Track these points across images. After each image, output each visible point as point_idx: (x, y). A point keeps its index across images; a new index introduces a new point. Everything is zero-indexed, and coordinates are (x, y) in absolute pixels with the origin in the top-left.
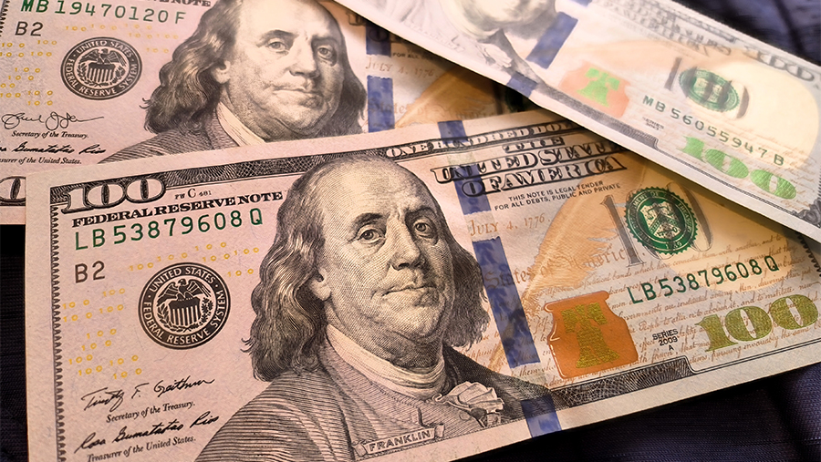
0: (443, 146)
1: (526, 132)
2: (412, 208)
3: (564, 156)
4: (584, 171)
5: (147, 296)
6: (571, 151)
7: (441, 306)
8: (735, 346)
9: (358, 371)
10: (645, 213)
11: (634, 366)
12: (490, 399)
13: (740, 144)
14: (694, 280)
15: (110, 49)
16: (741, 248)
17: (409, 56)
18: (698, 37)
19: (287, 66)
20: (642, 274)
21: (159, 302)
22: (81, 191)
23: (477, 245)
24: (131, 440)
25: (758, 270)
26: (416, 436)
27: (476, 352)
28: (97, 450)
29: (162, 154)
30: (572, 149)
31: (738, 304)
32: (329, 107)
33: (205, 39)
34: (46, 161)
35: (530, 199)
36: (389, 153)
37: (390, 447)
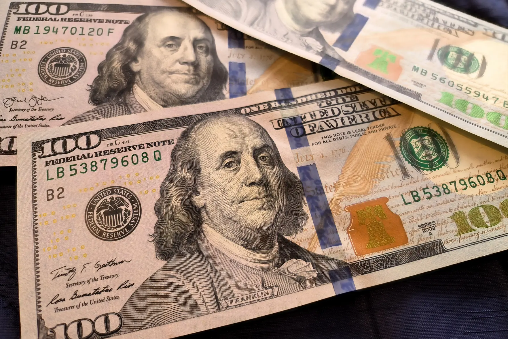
0: (278, 105)
1: (333, 93)
2: (258, 146)
3: (359, 108)
4: (371, 118)
5: (90, 208)
6: (363, 105)
7: (276, 210)
8: (475, 232)
9: (222, 253)
10: (413, 144)
11: (406, 247)
12: (308, 269)
13: (479, 95)
14: (447, 188)
15: (67, 54)
16: (480, 166)
17: (256, 48)
18: (451, 24)
19: (177, 59)
20: (411, 185)
21: (98, 211)
22: (50, 144)
23: (300, 169)
24: (81, 299)
25: (492, 180)
26: (260, 295)
27: (299, 239)
28: (60, 305)
29: (99, 119)
30: (364, 103)
31: (478, 204)
32: (204, 84)
33: (126, 45)
34: (30, 126)
35: (335, 137)
36: (243, 111)
37: (243, 302)
